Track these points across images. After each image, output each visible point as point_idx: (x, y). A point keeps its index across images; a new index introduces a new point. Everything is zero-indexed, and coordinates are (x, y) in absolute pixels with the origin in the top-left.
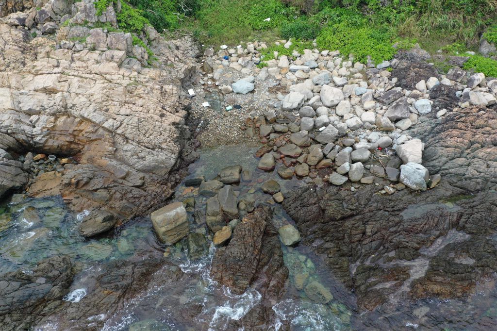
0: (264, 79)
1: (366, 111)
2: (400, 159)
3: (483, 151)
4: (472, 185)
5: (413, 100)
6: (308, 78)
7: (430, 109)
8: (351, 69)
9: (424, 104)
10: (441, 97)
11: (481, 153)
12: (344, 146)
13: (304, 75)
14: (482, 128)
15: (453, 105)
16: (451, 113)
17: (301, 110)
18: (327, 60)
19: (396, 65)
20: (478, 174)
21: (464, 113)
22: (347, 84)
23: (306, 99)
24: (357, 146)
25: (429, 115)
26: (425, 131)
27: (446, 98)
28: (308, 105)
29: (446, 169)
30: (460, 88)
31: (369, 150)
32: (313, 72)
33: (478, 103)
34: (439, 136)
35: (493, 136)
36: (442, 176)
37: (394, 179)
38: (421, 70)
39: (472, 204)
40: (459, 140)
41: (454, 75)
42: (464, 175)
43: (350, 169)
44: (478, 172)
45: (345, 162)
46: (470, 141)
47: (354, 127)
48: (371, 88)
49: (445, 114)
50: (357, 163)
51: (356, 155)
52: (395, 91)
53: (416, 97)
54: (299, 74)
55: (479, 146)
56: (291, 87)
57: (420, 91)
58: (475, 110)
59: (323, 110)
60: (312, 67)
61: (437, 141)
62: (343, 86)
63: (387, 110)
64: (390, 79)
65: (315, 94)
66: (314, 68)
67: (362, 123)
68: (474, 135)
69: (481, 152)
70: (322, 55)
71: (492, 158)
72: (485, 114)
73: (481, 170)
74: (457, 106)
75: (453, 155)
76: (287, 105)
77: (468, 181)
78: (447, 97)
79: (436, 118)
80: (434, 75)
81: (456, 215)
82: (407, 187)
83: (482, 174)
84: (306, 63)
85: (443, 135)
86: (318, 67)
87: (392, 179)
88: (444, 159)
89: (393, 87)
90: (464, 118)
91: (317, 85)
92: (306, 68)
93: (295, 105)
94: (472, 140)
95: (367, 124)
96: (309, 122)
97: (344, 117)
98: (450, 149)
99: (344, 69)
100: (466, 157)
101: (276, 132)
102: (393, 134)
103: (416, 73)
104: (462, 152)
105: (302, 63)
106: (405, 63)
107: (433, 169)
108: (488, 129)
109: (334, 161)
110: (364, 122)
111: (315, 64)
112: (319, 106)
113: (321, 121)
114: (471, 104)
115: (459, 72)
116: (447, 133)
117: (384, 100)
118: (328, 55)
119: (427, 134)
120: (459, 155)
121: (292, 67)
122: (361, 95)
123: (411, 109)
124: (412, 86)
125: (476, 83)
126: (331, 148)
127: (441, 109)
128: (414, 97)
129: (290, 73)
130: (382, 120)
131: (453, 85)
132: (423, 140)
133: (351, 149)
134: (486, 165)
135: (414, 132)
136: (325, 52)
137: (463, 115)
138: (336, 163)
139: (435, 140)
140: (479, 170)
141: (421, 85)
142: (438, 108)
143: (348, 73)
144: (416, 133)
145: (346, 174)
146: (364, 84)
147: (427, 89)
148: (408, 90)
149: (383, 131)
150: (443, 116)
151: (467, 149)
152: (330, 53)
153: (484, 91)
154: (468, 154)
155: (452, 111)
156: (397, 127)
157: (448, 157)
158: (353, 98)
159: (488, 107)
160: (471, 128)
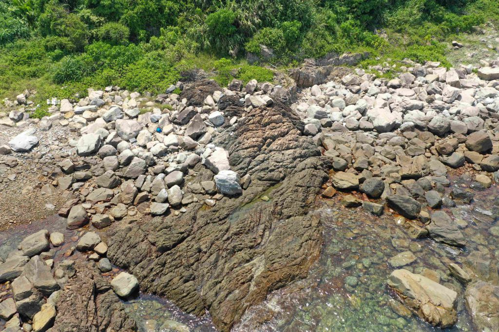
1: (167, 135)
2: (212, 171)
5: (206, 115)
9: (218, 116)
10: (228, 107)
12: (156, 174)
14: (269, 124)
15: (240, 112)
16: (241, 119)
17: (100, 151)
19: (182, 86)
22: (140, 114)
24: (168, 170)
25: (224, 125)
30: (242, 95)
31: (181, 170)
33: (259, 105)
36: (250, 175)
37: (211, 190)
38: (205, 87)
40: (254, 140)
41: (233, 86)
42: (268, 168)
43: (168, 194)
45: (161, 189)
47: (159, 153)
48: (165, 113)
50: (173, 187)
51: (170, 179)
52: (188, 111)
53: (208, 112)
55: (271, 140)
57: (210, 106)
58: (259, 111)
59: (123, 145)
61: (237, 145)
62: (137, 117)
63: (186, 129)
64: (180, 100)
65: (110, 131)
68: (265, 133)
69: (274, 145)
71: (284, 148)
72: (267, 112)
74: (244, 111)
75: (254, 154)
78: (234, 105)
79: (230, 126)
80: (217, 90)
82: (225, 195)
83: (281, 163)
85: (240, 139)
89: (185, 107)
94: (264, 137)
95: (172, 147)
96: (112, 161)
97: (148, 146)
98: (250, 149)
99: (133, 100)
100: (264, 153)
102: (198, 150)
103: (201, 91)
104: (260, 150)
106: (189, 84)
107: (241, 171)
108: (273, 124)
109: (150, 192)
110: (168, 146)
112: (119, 142)
113: (124, 157)
114: (254, 107)
115: (236, 82)
116: (243, 136)
117: (180, 121)
120: (258, 153)
122: (158, 121)
123: (207, 123)
124: (202, 103)
125: (253, 89)
126: (143, 180)
127: (232, 116)
130: (184, 139)
131: (236, 94)
132: (225, 148)
133: (163, 175)
137: (251, 118)
138: (153, 193)
140: (278, 160)
141: (209, 100)
142: (229, 117)
144: (218, 144)
145: (166, 201)
146: (157, 111)
147: (215, 102)
148: (199, 107)
149: (188, 150)
150: (235, 122)
151: (264, 145)
153: (260, 94)
154: (265, 149)
156: (199, 143)
157: (251, 156)
158: (150, 126)
159: (267, 106)
160: (260, 127)
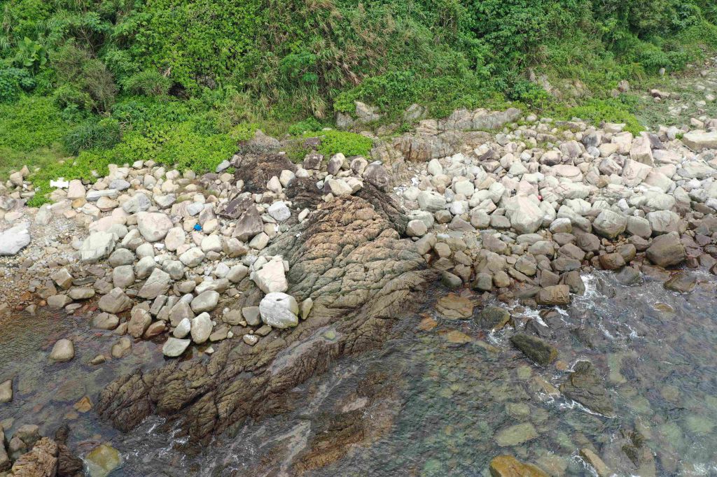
0: (46, 222)
1: (208, 234)
2: (261, 291)
3: (357, 252)
4: (350, 300)
5: (266, 205)
6: (117, 207)
7: (288, 214)
8: (180, 181)
9: (280, 208)
10: (299, 194)
11: (354, 256)
12: (183, 294)
13: (111, 204)
14: (352, 222)
15: (316, 201)
16: (315, 212)
17: (111, 258)
18: (143, 175)
19: (239, 162)
20: (355, 283)
21: (329, 209)
22: (175, 202)
23: (117, 239)
24: (199, 289)
25: (290, 221)
26: (288, 244)
27: (306, 194)
28: (123, 247)
29: (318, 289)
30: (320, 177)
31: (217, 290)
32: (124, 196)
33: (341, 193)
34: (303, 246)
35: (365, 229)
36: (313, 299)
37: (254, 321)
38: (270, 163)
39: (355, 325)
40: (325, 246)
41: (310, 162)
42: (340, 290)
43: (191, 326)
44: (355, 281)
45: (182, 318)
46: (339, 244)
47: (192, 262)
48: (210, 202)
49: (308, 214)
50: (200, 316)
51: (199, 304)
52: (241, 199)
53: (269, 201)
54: (103, 203)
55: (351, 246)
56: (91, 226)
57: (274, 192)
58: (339, 202)
59: (145, 248)
60: (121, 188)
61: (302, 253)
62: (170, 207)
63: (235, 227)
64: (233, 183)
65: (130, 228)
66: (125, 190)
67: (203, 254)
68: (342, 235)
69: (354, 254)
70: (135, 168)
71: (368, 258)
72: (351, 204)
73: (358, 278)
74: (322, 201)
75: (323, 267)
76: (88, 255)
77: (347, 297)
78: (308, 192)
79: (298, 222)
80: (286, 168)
81: (337, 346)
82: (273, 328)
83: (361, 282)
84: (111, 185)
85: (307, 244)
86: (131, 187)
87: (252, 323)
88: (313, 275)
89: (239, 194)
90: (327, 216)
91: (132, 213)
92: (111, 192)
93: (101, 252)
94: (340, 242)
95: (211, 253)
96: (125, 273)
97: (178, 251)
98: (317, 261)
99: (169, 182)
100: (339, 266)
101: (75, 301)
102: (247, 259)
103: (264, 170)
104: (334, 261)
105: (105, 185)
106: (250, 158)
107: (302, 293)
108: (358, 222)
109: (168, 322)
110: (206, 252)
111: (126, 184)
112: (138, 245)
113: (143, 266)
114: (335, 196)
115: (314, 158)
116: (312, 240)
117: (229, 215)
118: (144, 166)
119: (289, 247)
120: (330, 265)
121: (91, 194)
122: (198, 214)
123: (265, 218)
124: (263, 187)
125: (338, 167)
126: (162, 302)
127: (302, 209)
128: (267, 202)
129: (88, 205)
130: (229, 243)
131: (312, 174)
132: (286, 256)
133: (190, 296)
134: (363, 269)
135: (274, 249)
136: (138, 164)
137: (327, 211)
138: (172, 323)
139: (300, 253)
140: (355, 278)
141: (274, 183)
142: (298, 209)
143: (177, 187)
144: (276, 249)
145: (188, 336)
146: (200, 198)
147: (283, 187)
148: (258, 193)
149: (235, 257)
150: (306, 217)
151: (339, 254)
152: (147, 163)
153: (347, 175)
154: (341, 260)
155: (316, 209)
156: (251, 248)
157: (318, 271)
158: (186, 220)
159: (354, 194)
160: (338, 226)
